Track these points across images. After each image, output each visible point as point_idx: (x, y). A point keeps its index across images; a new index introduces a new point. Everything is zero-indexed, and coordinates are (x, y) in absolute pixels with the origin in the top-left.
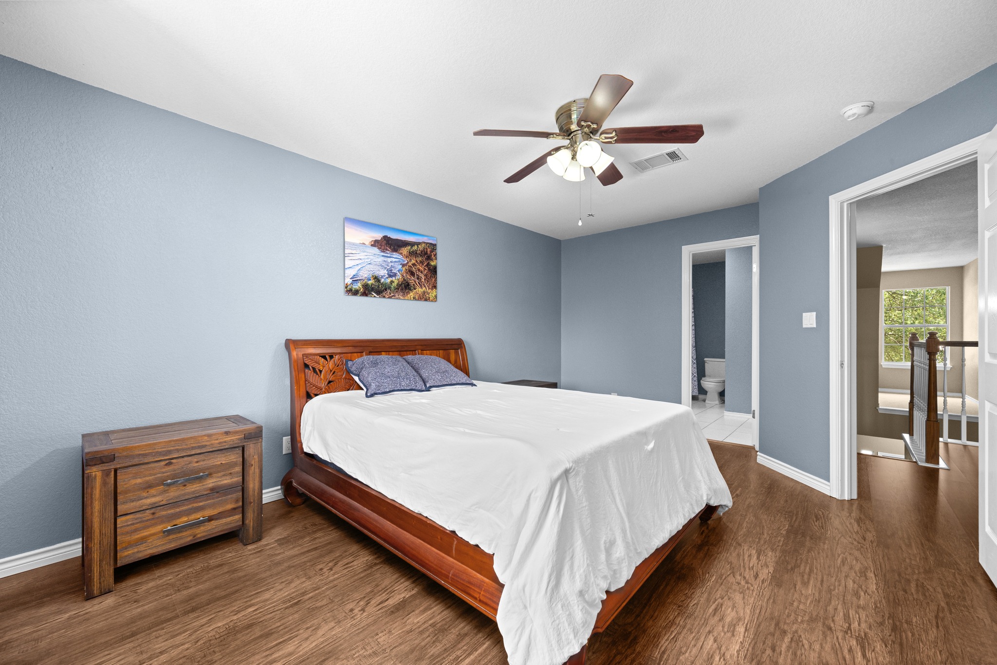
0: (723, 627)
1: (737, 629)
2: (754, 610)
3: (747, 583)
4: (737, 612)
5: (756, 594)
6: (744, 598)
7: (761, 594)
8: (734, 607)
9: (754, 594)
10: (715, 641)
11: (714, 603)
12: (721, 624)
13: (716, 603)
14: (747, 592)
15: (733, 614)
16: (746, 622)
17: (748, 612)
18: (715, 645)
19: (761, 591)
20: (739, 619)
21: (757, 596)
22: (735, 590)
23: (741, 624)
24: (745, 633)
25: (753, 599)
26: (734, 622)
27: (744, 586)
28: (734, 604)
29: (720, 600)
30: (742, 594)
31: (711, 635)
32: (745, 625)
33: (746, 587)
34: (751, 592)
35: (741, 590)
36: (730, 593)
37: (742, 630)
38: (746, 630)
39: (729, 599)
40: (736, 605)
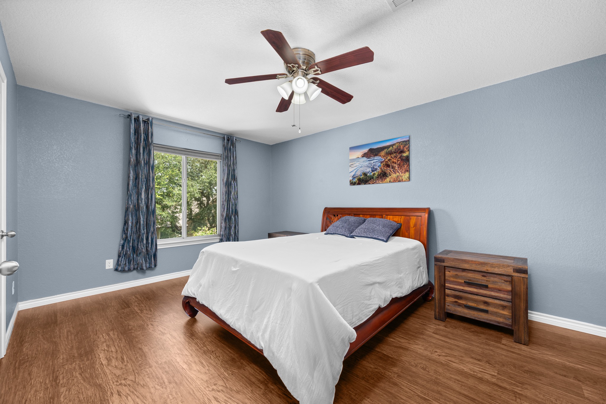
0: (113, 357)
1: (106, 361)
2: (105, 374)
3: (121, 384)
4: (112, 366)
5: (110, 382)
6: (115, 375)
7: (107, 385)
8: (116, 367)
9: (111, 382)
10: (112, 351)
11: (127, 361)
12: (115, 357)
13: (126, 362)
14: (116, 379)
15: (113, 364)
16: (105, 366)
17: (107, 371)
18: (110, 350)
19: (108, 387)
20: (108, 365)
21: (108, 381)
22: (123, 374)
23: (106, 364)
24: (101, 362)
25: (110, 378)
26: (110, 362)
27: (120, 380)
28: (117, 368)
29: (126, 364)
30: (117, 375)
31: (115, 351)
32: (104, 365)
33: (119, 381)
34: (114, 381)
35: (120, 377)
36: (124, 371)
37: (104, 363)
38: (102, 364)
39: (122, 368)
40: (116, 368)
